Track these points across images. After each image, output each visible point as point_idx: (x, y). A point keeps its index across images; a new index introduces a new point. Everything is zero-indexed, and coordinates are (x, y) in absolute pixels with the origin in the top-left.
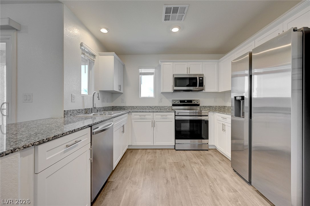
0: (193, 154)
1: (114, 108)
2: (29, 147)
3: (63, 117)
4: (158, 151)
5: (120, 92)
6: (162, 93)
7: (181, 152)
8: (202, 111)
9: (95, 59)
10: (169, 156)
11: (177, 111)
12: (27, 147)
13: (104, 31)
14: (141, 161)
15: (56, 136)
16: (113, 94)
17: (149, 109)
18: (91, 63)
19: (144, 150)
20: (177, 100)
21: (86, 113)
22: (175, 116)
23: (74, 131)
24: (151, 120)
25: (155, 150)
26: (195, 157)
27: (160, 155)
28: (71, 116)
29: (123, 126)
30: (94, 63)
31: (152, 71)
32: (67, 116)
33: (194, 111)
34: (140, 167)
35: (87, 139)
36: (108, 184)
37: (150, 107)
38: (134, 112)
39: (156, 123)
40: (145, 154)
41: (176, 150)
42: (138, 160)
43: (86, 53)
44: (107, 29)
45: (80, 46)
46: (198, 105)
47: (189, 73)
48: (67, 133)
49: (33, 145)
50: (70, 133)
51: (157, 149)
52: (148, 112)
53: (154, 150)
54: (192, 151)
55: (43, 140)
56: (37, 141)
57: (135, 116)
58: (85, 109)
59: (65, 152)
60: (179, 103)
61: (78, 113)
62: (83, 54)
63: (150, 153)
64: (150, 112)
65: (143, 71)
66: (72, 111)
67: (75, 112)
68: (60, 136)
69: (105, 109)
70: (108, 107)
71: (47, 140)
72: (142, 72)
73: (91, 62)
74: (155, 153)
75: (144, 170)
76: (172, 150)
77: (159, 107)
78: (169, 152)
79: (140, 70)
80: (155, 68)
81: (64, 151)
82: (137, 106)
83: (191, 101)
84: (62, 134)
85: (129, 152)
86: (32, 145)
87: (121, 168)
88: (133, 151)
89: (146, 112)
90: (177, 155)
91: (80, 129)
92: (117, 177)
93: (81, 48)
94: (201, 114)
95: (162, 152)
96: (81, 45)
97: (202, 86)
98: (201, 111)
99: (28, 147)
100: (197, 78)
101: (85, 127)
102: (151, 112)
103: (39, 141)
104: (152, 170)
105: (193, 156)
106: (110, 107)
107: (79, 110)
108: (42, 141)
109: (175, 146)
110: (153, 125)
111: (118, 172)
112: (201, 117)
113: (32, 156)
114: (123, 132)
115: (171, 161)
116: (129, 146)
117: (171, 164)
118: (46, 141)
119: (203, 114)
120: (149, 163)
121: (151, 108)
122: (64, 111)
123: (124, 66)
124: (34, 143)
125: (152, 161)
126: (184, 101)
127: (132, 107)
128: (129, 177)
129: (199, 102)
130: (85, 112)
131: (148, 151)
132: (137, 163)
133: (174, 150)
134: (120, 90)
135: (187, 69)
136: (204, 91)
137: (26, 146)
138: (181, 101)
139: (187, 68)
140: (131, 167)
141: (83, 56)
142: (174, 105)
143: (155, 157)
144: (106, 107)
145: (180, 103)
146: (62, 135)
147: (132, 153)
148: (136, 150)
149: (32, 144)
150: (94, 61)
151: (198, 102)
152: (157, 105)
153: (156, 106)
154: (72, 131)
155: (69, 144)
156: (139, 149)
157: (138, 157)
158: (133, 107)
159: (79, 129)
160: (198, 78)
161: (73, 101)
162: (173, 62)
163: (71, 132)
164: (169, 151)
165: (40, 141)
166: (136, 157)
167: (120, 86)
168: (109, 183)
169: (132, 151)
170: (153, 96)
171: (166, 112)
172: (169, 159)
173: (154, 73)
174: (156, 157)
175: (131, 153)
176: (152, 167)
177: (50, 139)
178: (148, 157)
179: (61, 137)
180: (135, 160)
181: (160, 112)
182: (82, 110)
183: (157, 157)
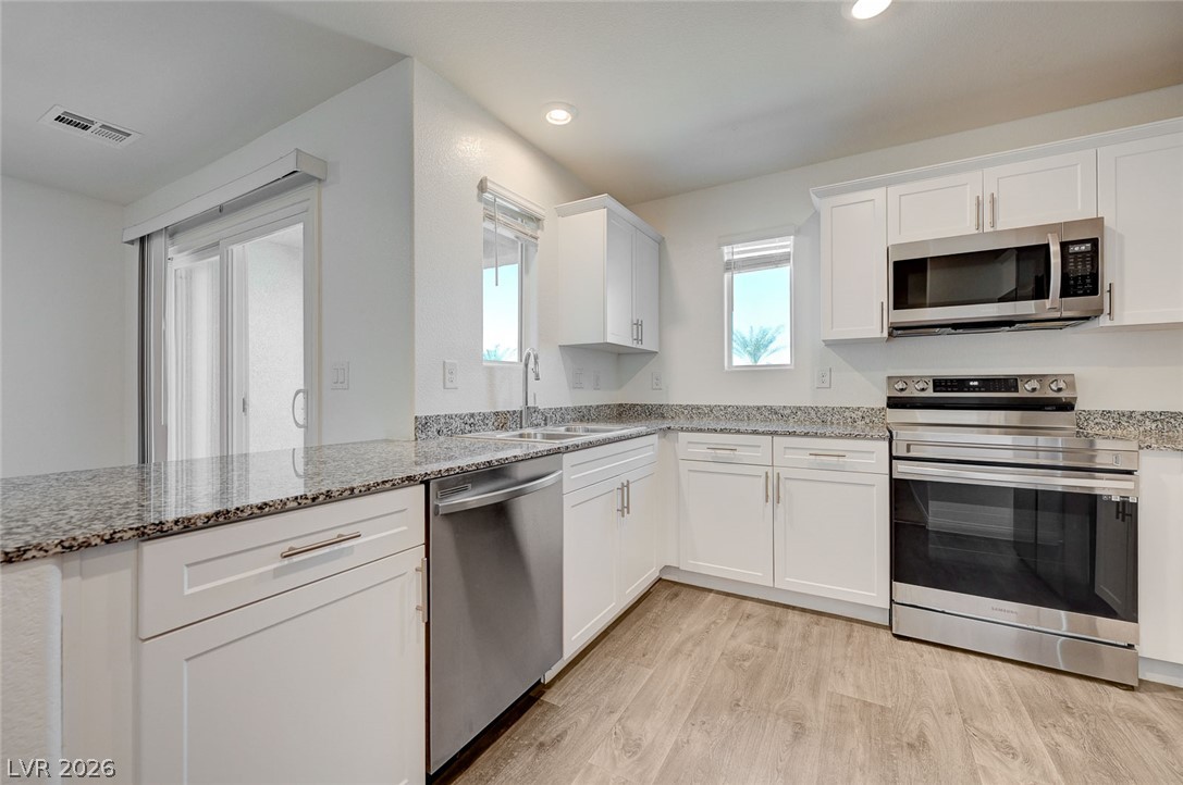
0: (1005, 689)
1: (623, 413)
2: (89, 545)
3: (414, 438)
4: (793, 617)
5: (639, 346)
6: (830, 344)
7: (926, 656)
8: (1100, 444)
9: (539, 233)
10: (846, 657)
11: (902, 435)
12: (80, 546)
13: (559, 117)
14: (698, 649)
15: (228, 512)
16: (619, 358)
17: (765, 420)
18: (526, 250)
19: (730, 599)
20: (920, 379)
21: (503, 427)
22: (892, 458)
23: (321, 498)
24: (761, 471)
25: (779, 610)
26: (1014, 712)
27: (798, 644)
28: (442, 438)
29: (625, 488)
30: (536, 245)
31: (784, 245)
32: (424, 436)
33: (1042, 441)
34: (685, 678)
35: (405, 528)
36: (534, 713)
37: (773, 411)
38: (687, 430)
39: (785, 487)
40: (729, 619)
41: (896, 636)
42: (684, 643)
43: (499, 216)
44: (569, 108)
45: (476, 191)
46: (1067, 406)
47: (988, 229)
48: (285, 504)
49: (108, 542)
50: (300, 507)
51: (794, 608)
52: (746, 433)
53: (780, 607)
54: (999, 663)
55: (161, 523)
56: (131, 529)
57: (690, 445)
58: (496, 414)
59: (278, 573)
60: (930, 393)
61: (468, 428)
62: (491, 218)
63: (751, 622)
64: (755, 432)
65: (738, 253)
66: (443, 420)
67: (457, 423)
68: (245, 515)
69: (585, 415)
70: (598, 407)
71: (181, 526)
72: (736, 257)
73: (526, 246)
74: (778, 623)
75: (696, 698)
76: (872, 631)
77: (816, 409)
78: (849, 636)
79: (726, 249)
80: (797, 232)
81: (275, 569)
82: (713, 404)
83: (1009, 383)
84: (260, 508)
85: (666, 593)
86: (103, 540)
87: (606, 655)
88: (682, 596)
89: (738, 432)
90: (895, 668)
91: (356, 491)
92: (578, 692)
93: (480, 199)
94: (1092, 458)
95: (816, 630)
96: (482, 187)
97: (1093, 290)
98: (1092, 443)
99: (87, 545)
100: (1046, 247)
101: (388, 485)
102: (763, 433)
103: (137, 529)
104: (732, 710)
105: (997, 698)
106: (609, 406)
107: (472, 415)
108: (152, 527)
109: (891, 610)
110: (774, 493)
111: (591, 670)
112: (1094, 478)
113: (126, 575)
114: (624, 509)
115: (850, 692)
116: (666, 568)
117: (841, 709)
118: (175, 528)
119: (1103, 461)
120: (731, 666)
121: (776, 413)
122: (416, 417)
123: (661, 243)
124: (115, 533)
125: (747, 664)
126: (960, 384)
127: (693, 407)
128: (623, 709)
129: (1071, 385)
130: (496, 424)
131: (748, 606)
132: (677, 651)
133: (885, 636)
134: (639, 340)
135: (974, 208)
136: (1104, 321)
137: (75, 543)
138: (940, 384)
139: (979, 204)
140: (648, 666)
141: (489, 225)
142: (895, 403)
143: (768, 646)
144: (589, 408)
145: (935, 391)
146: (256, 511)
147: (675, 603)
148: (697, 593)
149: (107, 537)
150: (536, 238)
151: (1060, 390)
152: (805, 400)
153: (799, 408)
154: (314, 499)
155: (298, 544)
156: (710, 591)
157: (692, 621)
158: (695, 411)
159: (352, 490)
160: (1055, 250)
161: (448, 385)
162: (887, 184)
163: (309, 501)
164: (852, 630)
165: (145, 527)
166: (684, 626)
167: (638, 325)
168: (540, 710)
169: (676, 595)
170: (789, 362)
171: (837, 437)
172: (843, 675)
173: (789, 254)
174: (775, 648)
175: (671, 599)
176: (738, 694)
177: (195, 523)
178: (739, 636)
179: (252, 517)
180: (677, 638)
181: (806, 435)
182: (485, 417)
183: (780, 650)
